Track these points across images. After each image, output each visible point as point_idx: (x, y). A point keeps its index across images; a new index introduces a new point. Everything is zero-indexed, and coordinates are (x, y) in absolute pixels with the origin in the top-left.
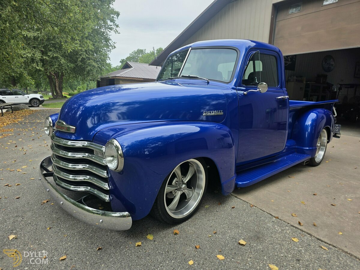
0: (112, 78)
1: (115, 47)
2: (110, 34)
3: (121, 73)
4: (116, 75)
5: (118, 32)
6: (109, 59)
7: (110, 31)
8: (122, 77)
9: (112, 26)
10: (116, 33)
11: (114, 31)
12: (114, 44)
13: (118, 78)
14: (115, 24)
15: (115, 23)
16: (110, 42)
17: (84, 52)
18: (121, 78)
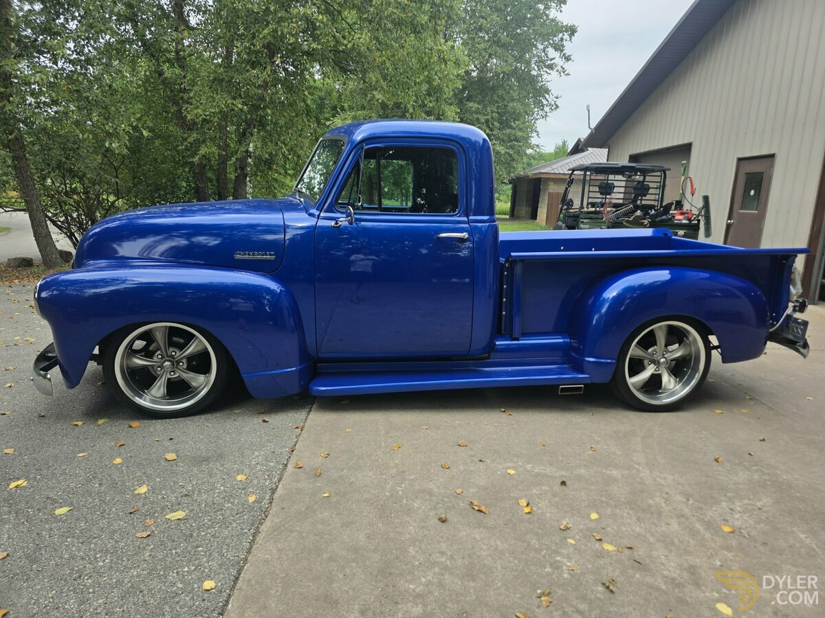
0: (534, 177)
1: (557, 107)
2: (549, 78)
3: (554, 167)
4: (542, 171)
5: (566, 73)
6: (538, 135)
7: (548, 71)
8: (555, 173)
9: (553, 61)
10: (562, 74)
11: (557, 71)
12: (555, 100)
13: (545, 176)
14: (564, 54)
15: (564, 52)
16: (547, 96)
17: (483, 124)
18: (552, 176)
